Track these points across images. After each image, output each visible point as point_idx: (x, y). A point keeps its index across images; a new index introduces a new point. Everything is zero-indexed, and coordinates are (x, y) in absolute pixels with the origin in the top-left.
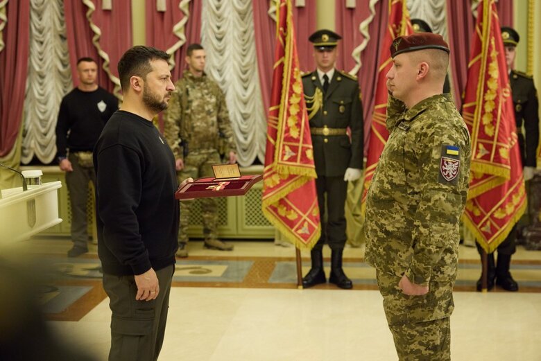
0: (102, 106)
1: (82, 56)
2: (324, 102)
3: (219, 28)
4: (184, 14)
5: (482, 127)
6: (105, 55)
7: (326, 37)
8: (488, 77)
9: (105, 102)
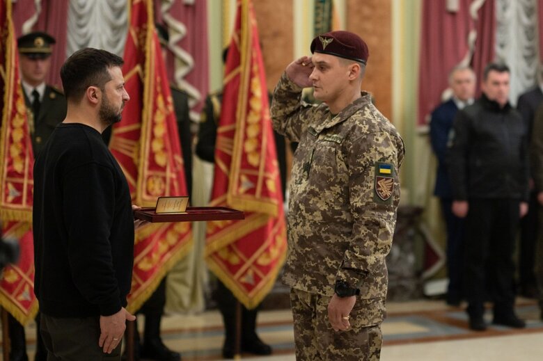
2: (36, 125)
5: (244, 156)
7: (40, 41)
8: (251, 95)
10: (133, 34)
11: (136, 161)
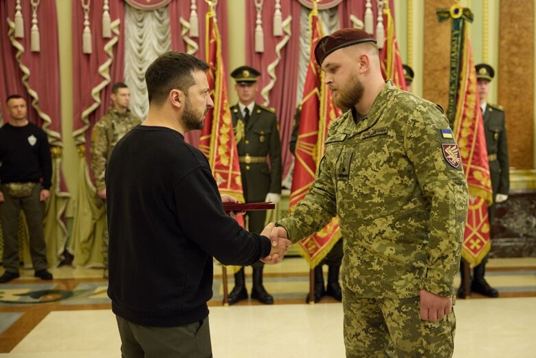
0: (32, 140)
1: (11, 94)
2: (246, 132)
3: (141, 69)
4: (109, 56)
6: (34, 94)
7: (247, 73)
9: (35, 136)
10: (312, 65)
11: (314, 158)
